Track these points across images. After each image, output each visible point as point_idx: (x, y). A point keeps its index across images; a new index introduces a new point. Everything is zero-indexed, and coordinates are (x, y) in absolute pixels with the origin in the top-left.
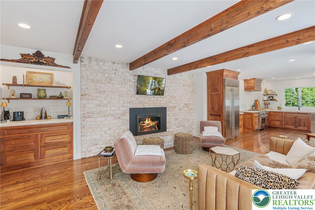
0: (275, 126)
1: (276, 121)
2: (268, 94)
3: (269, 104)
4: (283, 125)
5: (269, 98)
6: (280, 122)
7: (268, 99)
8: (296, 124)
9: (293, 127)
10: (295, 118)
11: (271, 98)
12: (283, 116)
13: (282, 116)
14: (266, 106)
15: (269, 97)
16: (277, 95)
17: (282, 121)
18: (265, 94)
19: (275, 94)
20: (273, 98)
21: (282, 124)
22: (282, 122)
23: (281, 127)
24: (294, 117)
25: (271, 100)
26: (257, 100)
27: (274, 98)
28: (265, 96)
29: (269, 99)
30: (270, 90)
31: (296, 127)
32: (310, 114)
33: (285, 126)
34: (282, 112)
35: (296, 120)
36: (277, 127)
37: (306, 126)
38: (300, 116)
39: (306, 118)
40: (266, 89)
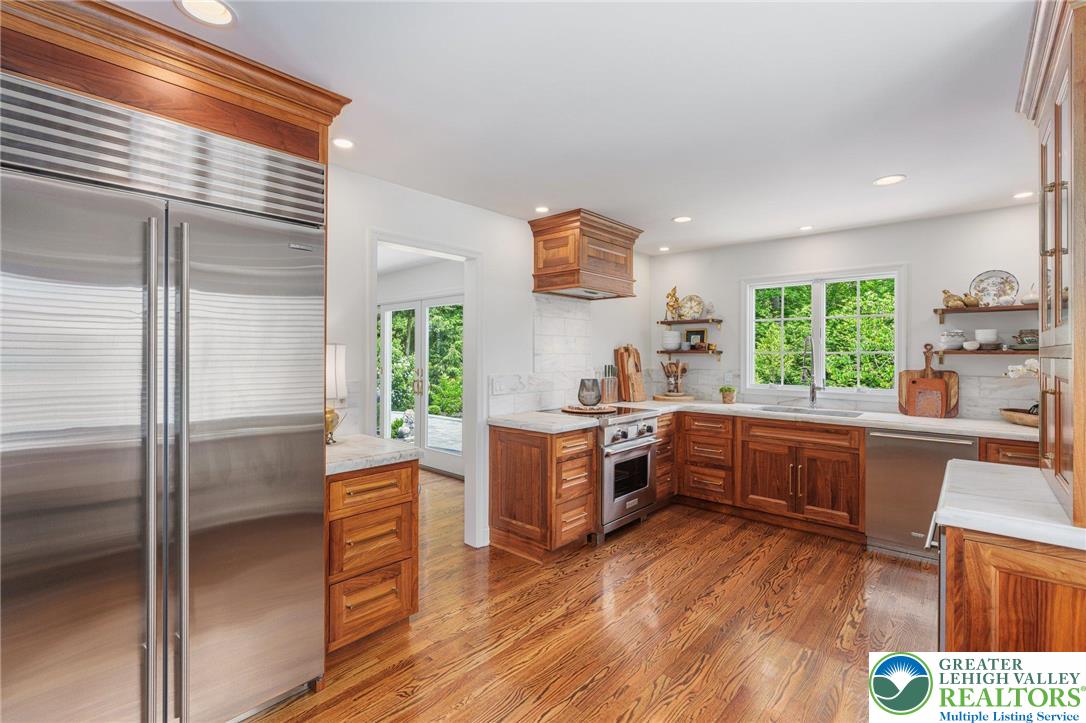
0: (703, 497)
1: (707, 466)
2: (680, 316)
3: (684, 371)
4: (738, 489)
5: (688, 340)
6: (722, 473)
7: (680, 345)
8: (795, 490)
9: (784, 503)
10: (795, 451)
11: (695, 340)
12: (739, 438)
13: (733, 440)
14: (672, 380)
15: (688, 335)
16: (720, 322)
17: (731, 469)
18: (670, 319)
19: (709, 317)
20: (702, 340)
21: (733, 482)
22: (733, 475)
23: (730, 503)
24: (786, 451)
25: (693, 348)
26: (627, 350)
27: (709, 340)
28: (673, 327)
29: (686, 346)
30: (691, 299)
31: (796, 506)
32: (862, 431)
33: (744, 495)
34: (733, 419)
35: (795, 469)
36: (711, 499)
37: (842, 502)
38: (815, 444)
39: (845, 456)
40: (673, 294)
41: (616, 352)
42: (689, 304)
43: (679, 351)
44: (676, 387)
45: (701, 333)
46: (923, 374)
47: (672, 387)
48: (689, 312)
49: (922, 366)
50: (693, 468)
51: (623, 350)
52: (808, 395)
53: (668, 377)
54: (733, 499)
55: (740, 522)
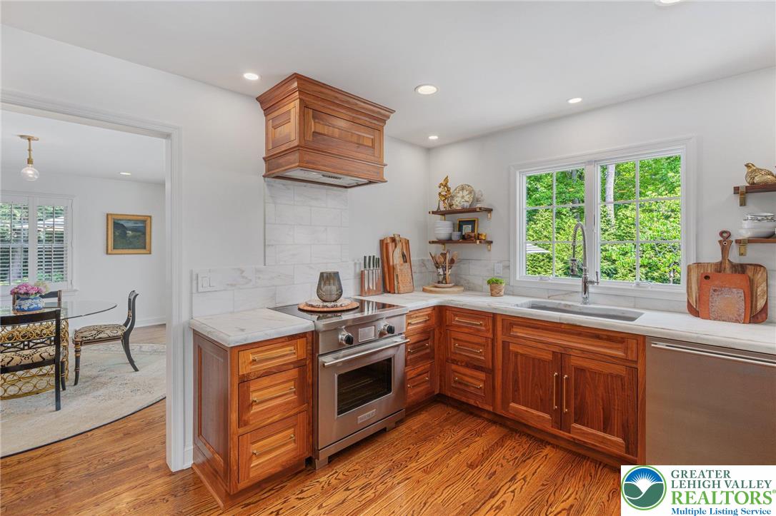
0: (464, 399)
1: (468, 365)
2: (452, 206)
3: (452, 261)
4: (499, 395)
5: (460, 229)
6: (482, 375)
7: (452, 235)
8: (559, 403)
9: (547, 416)
10: (560, 358)
11: (467, 229)
12: (500, 337)
13: (493, 340)
14: (441, 271)
15: (460, 225)
16: (490, 210)
17: (490, 372)
18: (442, 209)
19: (478, 206)
20: (473, 231)
21: (494, 387)
22: (493, 379)
23: (490, 409)
24: (550, 357)
25: (465, 239)
27: (479, 229)
28: (445, 216)
29: (456, 236)
30: (463, 189)
31: (561, 422)
32: (641, 340)
33: (505, 404)
34: (493, 317)
35: (559, 378)
36: (472, 402)
37: (616, 422)
38: (583, 351)
39: (619, 370)
40: (445, 185)
41: (382, 242)
42: (461, 194)
43: (449, 241)
44: (445, 278)
45: (472, 222)
46: (719, 268)
47: (441, 278)
48: (460, 201)
49: (717, 258)
50: (454, 367)
51: (389, 241)
52: (580, 289)
53: (437, 268)
54: (493, 404)
55: (503, 431)
